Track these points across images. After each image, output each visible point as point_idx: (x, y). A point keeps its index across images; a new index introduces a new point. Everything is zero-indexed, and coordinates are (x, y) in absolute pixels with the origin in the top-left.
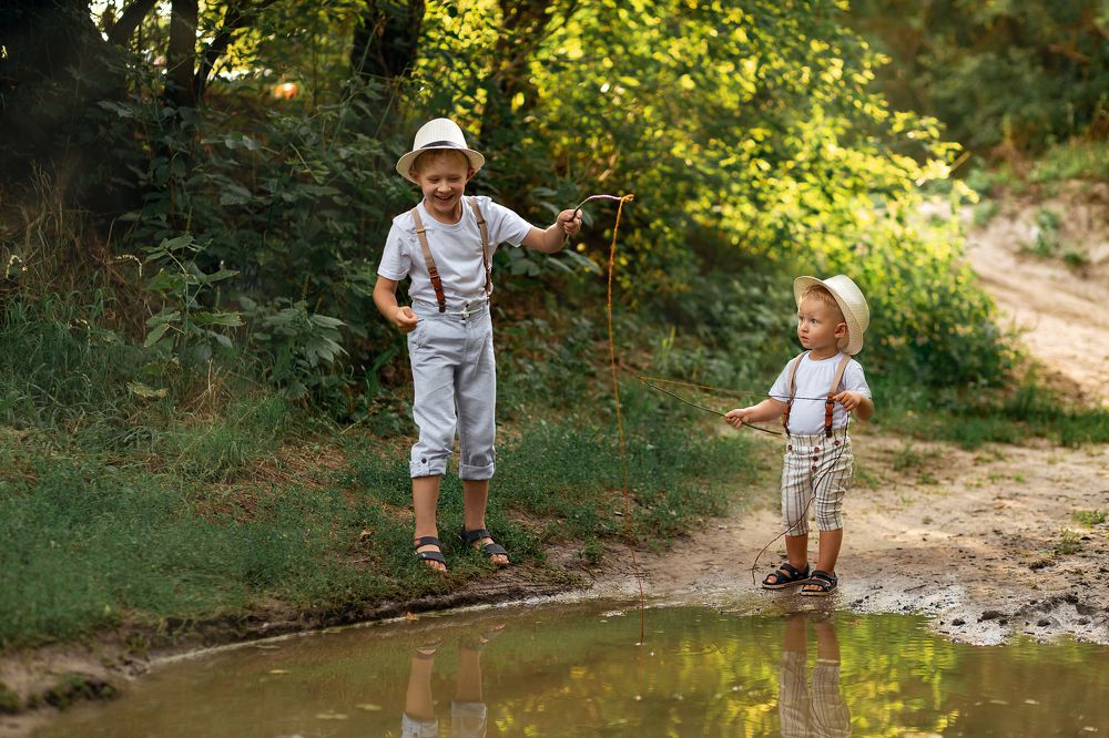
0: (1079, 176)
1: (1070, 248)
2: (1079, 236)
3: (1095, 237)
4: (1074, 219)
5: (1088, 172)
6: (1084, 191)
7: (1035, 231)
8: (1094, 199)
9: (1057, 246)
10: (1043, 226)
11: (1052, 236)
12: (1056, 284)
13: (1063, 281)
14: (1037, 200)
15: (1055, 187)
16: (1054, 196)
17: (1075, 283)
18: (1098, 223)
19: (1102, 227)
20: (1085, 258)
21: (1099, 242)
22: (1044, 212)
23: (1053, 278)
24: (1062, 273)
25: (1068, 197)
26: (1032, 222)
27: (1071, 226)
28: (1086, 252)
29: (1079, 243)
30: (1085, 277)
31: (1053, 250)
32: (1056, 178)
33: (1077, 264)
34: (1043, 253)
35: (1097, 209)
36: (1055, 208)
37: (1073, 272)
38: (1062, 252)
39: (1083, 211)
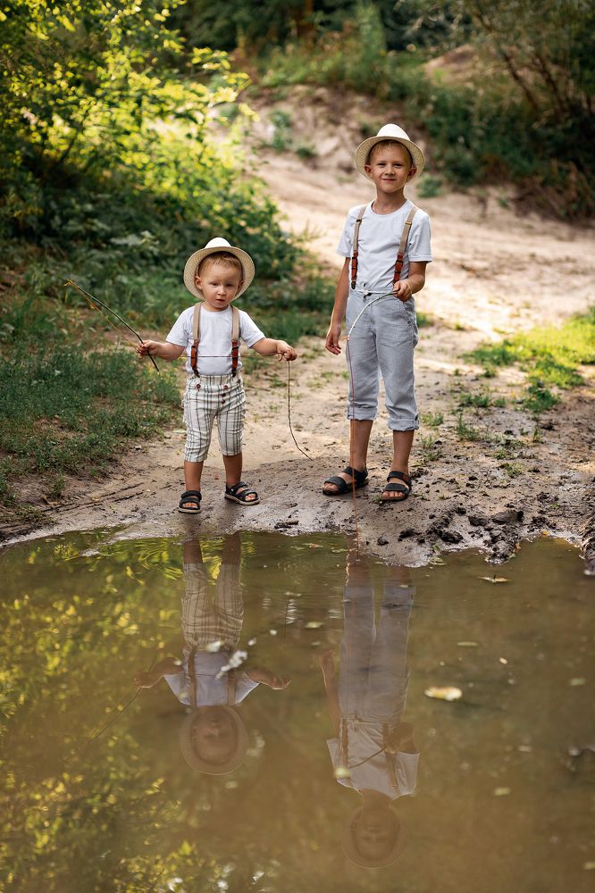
0: (303, 82)
1: (300, 143)
2: (307, 132)
3: (320, 134)
4: (302, 118)
5: (311, 78)
6: (309, 94)
7: (271, 129)
8: (317, 101)
9: (290, 141)
10: (278, 124)
11: (286, 134)
12: (293, 175)
13: (298, 171)
14: (271, 102)
15: (285, 91)
16: (284, 99)
17: (307, 173)
18: (322, 122)
19: (325, 126)
20: (314, 151)
21: (324, 138)
22: (279, 113)
23: (289, 169)
24: (297, 165)
25: (295, 99)
26: (268, 121)
27: (300, 124)
28: (314, 147)
29: (308, 139)
30: (315, 168)
31: (287, 146)
32: (284, 83)
33: (308, 156)
34: (279, 148)
35: (321, 110)
36: (286, 108)
37: (306, 164)
38: (295, 147)
39: (309, 112)
